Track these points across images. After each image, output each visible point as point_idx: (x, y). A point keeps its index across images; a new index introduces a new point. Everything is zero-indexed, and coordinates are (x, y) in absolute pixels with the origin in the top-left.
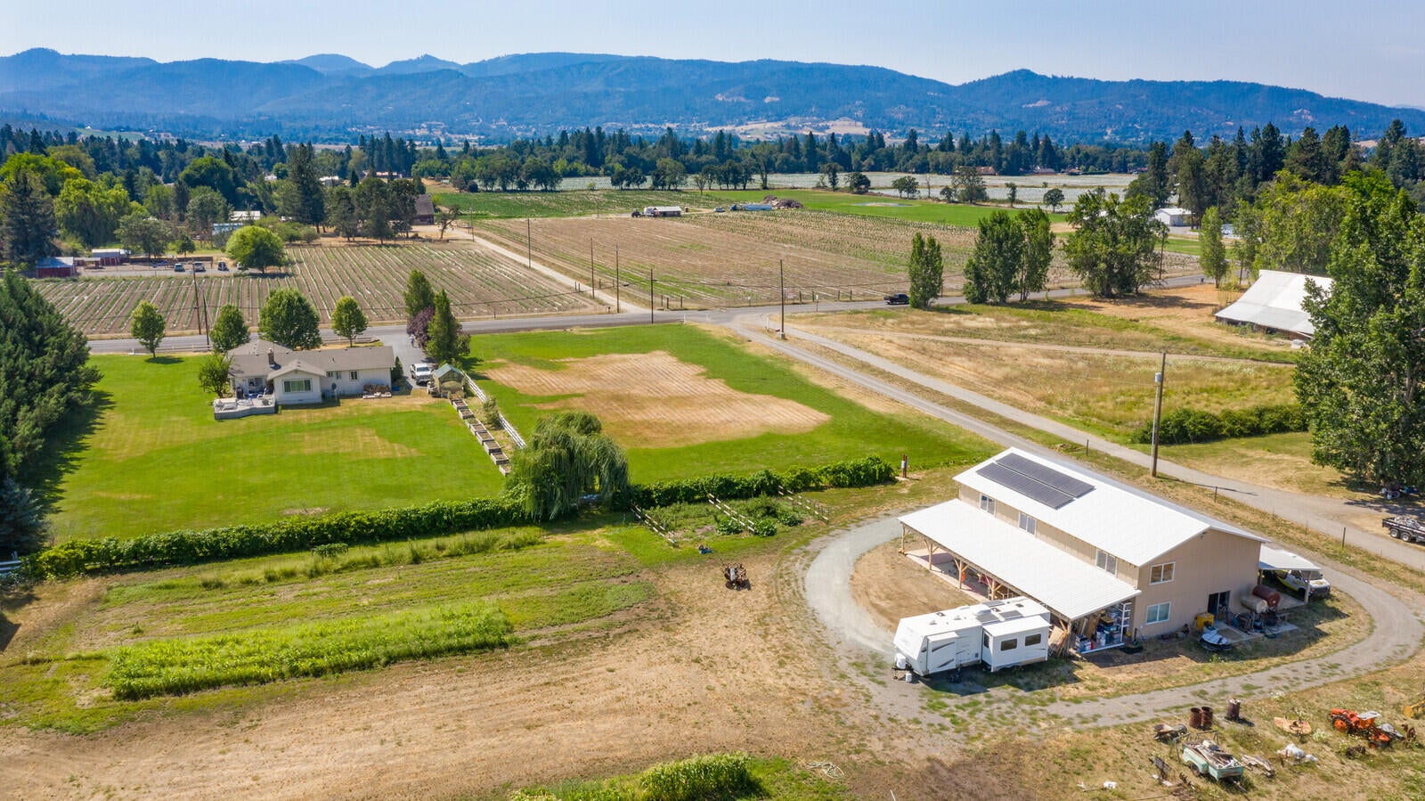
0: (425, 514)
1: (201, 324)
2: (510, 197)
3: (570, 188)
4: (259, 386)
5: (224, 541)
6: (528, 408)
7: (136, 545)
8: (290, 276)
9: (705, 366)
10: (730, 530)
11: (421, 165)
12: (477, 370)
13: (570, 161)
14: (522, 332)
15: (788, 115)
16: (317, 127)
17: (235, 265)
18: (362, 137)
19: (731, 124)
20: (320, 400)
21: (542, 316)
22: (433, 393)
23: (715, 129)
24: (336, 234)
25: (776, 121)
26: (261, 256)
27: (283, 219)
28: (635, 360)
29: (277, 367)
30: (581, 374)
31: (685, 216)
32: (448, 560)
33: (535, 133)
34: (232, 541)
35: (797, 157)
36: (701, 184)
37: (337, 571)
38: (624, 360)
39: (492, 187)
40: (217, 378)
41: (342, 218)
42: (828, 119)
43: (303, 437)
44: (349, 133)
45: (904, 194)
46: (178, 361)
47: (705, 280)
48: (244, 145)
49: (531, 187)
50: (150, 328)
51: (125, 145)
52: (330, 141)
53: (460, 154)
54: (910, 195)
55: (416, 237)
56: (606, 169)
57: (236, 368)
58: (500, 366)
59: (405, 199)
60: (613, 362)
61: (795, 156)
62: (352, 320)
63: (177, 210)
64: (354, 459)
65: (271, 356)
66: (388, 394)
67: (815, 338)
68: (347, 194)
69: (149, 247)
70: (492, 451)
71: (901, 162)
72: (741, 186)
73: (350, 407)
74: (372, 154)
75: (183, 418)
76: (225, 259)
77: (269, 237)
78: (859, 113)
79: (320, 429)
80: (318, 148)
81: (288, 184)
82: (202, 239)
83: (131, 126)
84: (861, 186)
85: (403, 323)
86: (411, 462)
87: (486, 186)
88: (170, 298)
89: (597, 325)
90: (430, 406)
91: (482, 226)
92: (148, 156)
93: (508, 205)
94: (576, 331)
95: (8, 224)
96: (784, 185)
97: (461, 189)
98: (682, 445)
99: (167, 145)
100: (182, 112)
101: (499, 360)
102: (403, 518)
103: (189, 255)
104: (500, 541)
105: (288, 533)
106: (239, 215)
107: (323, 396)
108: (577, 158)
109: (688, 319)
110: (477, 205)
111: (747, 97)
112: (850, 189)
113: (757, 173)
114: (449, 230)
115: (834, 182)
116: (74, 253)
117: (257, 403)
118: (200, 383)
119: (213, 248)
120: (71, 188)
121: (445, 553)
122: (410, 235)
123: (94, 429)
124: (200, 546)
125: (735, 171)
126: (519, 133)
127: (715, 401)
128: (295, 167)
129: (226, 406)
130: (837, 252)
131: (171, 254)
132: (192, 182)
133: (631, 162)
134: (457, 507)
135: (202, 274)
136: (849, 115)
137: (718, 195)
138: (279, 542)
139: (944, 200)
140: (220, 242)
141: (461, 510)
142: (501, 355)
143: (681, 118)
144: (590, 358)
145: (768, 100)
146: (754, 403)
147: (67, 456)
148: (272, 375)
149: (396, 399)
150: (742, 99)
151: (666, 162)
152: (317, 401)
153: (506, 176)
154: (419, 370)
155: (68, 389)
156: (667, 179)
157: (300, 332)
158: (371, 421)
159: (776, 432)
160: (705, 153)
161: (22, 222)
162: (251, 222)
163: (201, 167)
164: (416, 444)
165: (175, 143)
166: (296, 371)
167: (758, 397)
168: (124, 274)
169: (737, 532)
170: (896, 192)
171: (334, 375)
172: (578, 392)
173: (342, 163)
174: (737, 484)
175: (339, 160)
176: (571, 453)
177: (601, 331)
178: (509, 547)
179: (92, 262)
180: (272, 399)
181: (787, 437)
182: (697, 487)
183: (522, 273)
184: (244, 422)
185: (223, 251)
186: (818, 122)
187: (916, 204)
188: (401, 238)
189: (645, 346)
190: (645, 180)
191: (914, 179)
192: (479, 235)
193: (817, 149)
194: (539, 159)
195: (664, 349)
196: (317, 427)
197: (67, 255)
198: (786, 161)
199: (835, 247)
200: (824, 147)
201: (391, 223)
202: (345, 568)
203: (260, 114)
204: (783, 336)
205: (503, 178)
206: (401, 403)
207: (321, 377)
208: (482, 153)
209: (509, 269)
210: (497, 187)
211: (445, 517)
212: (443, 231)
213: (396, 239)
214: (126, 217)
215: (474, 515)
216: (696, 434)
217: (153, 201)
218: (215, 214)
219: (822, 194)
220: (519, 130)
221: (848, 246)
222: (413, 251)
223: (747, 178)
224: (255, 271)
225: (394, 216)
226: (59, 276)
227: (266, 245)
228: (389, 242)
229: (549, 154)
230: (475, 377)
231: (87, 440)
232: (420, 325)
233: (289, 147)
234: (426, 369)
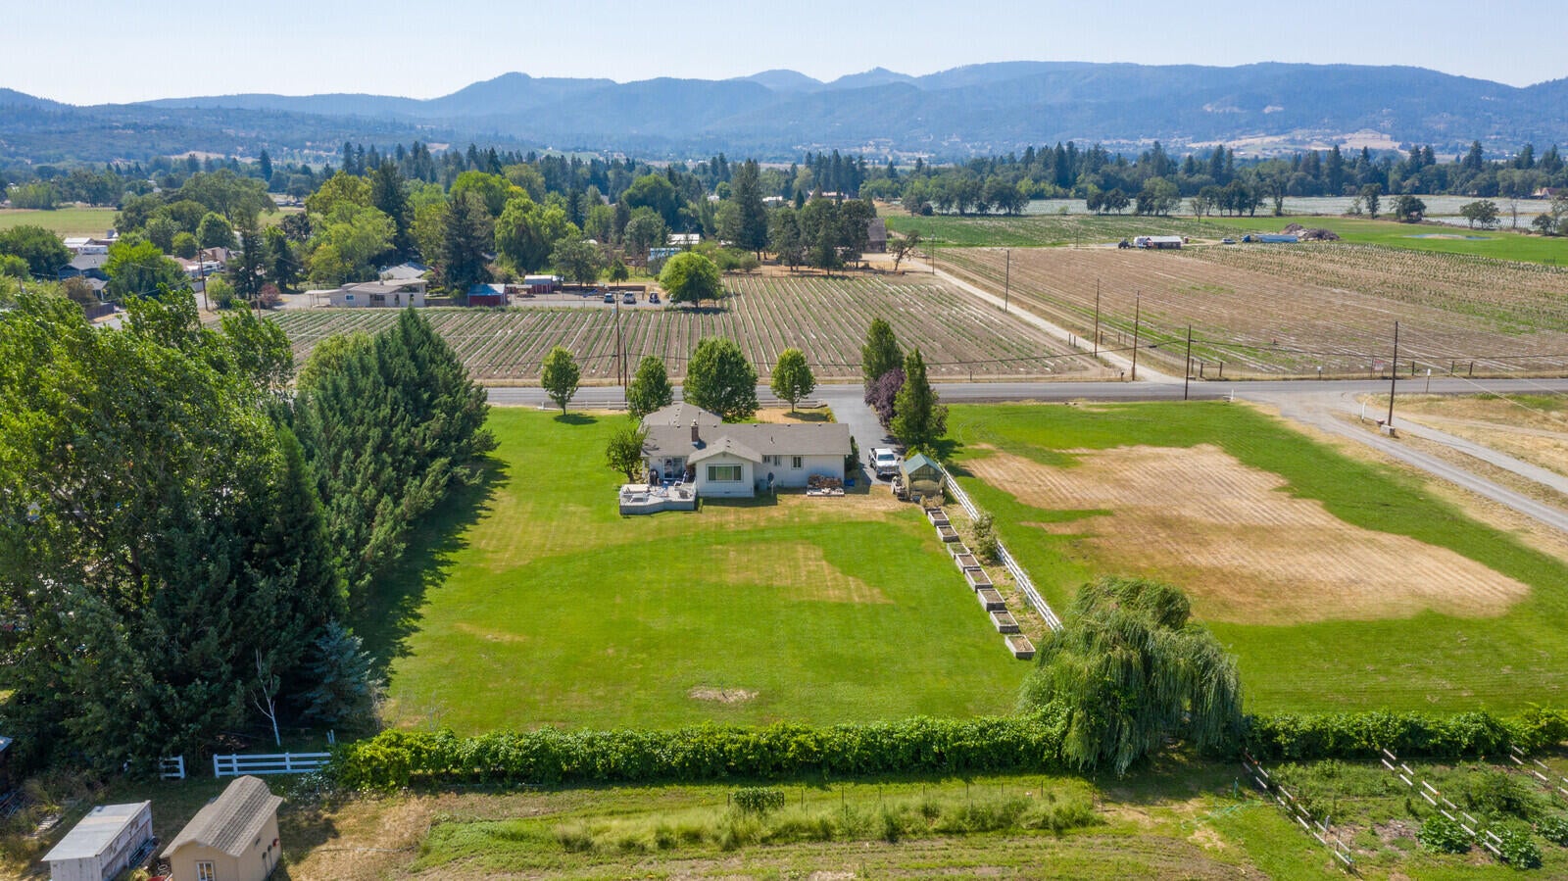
0: (904, 740)
1: (622, 372)
2: (969, 222)
3: (1037, 212)
4: (677, 471)
5: (604, 755)
6: (1034, 530)
7: (479, 750)
8: (725, 311)
9: (1285, 476)
10: (1449, 845)
11: (869, 185)
12: (955, 460)
13: (1036, 181)
14: (1009, 403)
15: (1293, 127)
16: (763, 145)
17: (667, 297)
18: (810, 154)
19: (1220, 139)
20: (752, 495)
21: (1031, 381)
22: (900, 495)
23: (1199, 145)
24: (778, 262)
25: (1277, 134)
26: (695, 288)
27: (723, 243)
28: (1174, 459)
29: (701, 445)
30: (1103, 476)
31: (1186, 249)
32: (942, 842)
33: (991, 150)
34: (614, 757)
35: (1316, 177)
36: (1198, 208)
37: (765, 841)
38: (1159, 457)
39: (948, 209)
40: (628, 455)
41: (785, 245)
42: (1344, 132)
43: (727, 552)
44: (794, 152)
45: (1477, 223)
46: (590, 421)
47: (1240, 339)
48: (690, 164)
49: (993, 210)
50: (562, 379)
51: (577, 163)
52: (775, 159)
53: (912, 173)
54: (1486, 225)
55: (866, 268)
56: (1077, 191)
57: (652, 443)
58: (985, 455)
59: (857, 223)
60: (1143, 458)
61: (1314, 176)
62: (796, 379)
63: (616, 232)
64: (794, 599)
65: (695, 430)
66: (839, 492)
67: (1444, 438)
68: (793, 216)
69: (581, 275)
70: (991, 607)
71: (1457, 183)
72: (1247, 212)
73: (790, 508)
74: (817, 173)
75: (582, 509)
76: (658, 289)
77: (704, 265)
78: (1387, 124)
79: (750, 542)
80: (763, 166)
81: (732, 204)
82: (637, 265)
83: (588, 147)
84: (1411, 212)
85: (856, 382)
86: (874, 612)
87: (942, 208)
88: (594, 335)
89: (1108, 398)
90: (895, 514)
91: (941, 256)
92: (598, 177)
93: (967, 231)
94: (1081, 405)
95: (446, 248)
96: (1304, 210)
97: (913, 212)
98: (1289, 622)
99: (616, 164)
100: (635, 132)
101: (984, 446)
102: (870, 742)
103: (622, 284)
104: (1030, 811)
105: (695, 752)
106: (679, 238)
107: (756, 488)
108: (1045, 178)
109: (1237, 396)
110: (931, 230)
111: (1242, 107)
112: (1397, 217)
113: (1270, 195)
114: (905, 260)
115: (1373, 207)
116: (507, 280)
117: (673, 494)
118: (607, 461)
119: (647, 276)
120: (511, 208)
121: (938, 823)
122: (861, 265)
123: (479, 516)
124: (569, 759)
125: (1243, 194)
126: (974, 151)
127: (1315, 541)
128: (740, 185)
129: (635, 496)
130: (1413, 301)
131: (603, 282)
132: (635, 202)
133: (1107, 184)
134: (955, 731)
135: (632, 307)
136: (1374, 126)
137: (1221, 222)
138: (682, 764)
139: (1536, 232)
140: (654, 269)
141: (961, 739)
142: (985, 437)
143: (1160, 132)
144: (1110, 450)
145: (1267, 110)
146: (1383, 548)
147: (439, 557)
148: (695, 456)
149: (850, 499)
150: (1236, 110)
151: (1154, 183)
152: (748, 495)
153: (965, 198)
154: (882, 457)
155: (453, 464)
156: (1156, 203)
157: (733, 393)
158: (816, 534)
159: (1441, 611)
160: (1198, 172)
161: (458, 246)
162: (688, 247)
163: (644, 186)
164: (880, 582)
165: (623, 162)
166: (724, 454)
167: (1385, 538)
168: (553, 305)
169: (1463, 849)
170: (1466, 221)
171: (772, 460)
172: (1102, 506)
173: (787, 182)
174: (1432, 734)
175: (784, 178)
176: (1148, 660)
177: (1117, 408)
178: (1044, 825)
179: (525, 290)
180: (691, 489)
181: (1468, 624)
182: (1359, 733)
183: (997, 318)
184: (653, 522)
185: (657, 280)
186: (1332, 135)
187: (1495, 237)
188: (850, 269)
189: (1184, 436)
190: (1128, 203)
191: (1492, 204)
192: (940, 267)
193: (1344, 167)
194: (1000, 178)
195: (1214, 443)
196: (746, 537)
197: (499, 281)
198: (1300, 182)
199: (1407, 293)
200: (1353, 165)
201: (840, 250)
202: (777, 835)
203: (708, 133)
204: (1392, 432)
205: (961, 200)
206: (858, 507)
207: (755, 463)
208: (936, 172)
209: (981, 313)
210: (954, 209)
211: (936, 748)
212: (898, 261)
213: (844, 270)
214: (560, 241)
215: (981, 748)
216: (1305, 602)
217: (594, 222)
218: (652, 237)
219: (1355, 221)
220: (973, 147)
221: (1426, 293)
222: (863, 284)
223: (1256, 202)
224: (688, 304)
225: (844, 242)
226: (489, 305)
227: (700, 275)
228: (836, 273)
229: (1012, 174)
230: (956, 472)
231: (469, 534)
232: (884, 394)
233: (734, 166)
234: (889, 457)
